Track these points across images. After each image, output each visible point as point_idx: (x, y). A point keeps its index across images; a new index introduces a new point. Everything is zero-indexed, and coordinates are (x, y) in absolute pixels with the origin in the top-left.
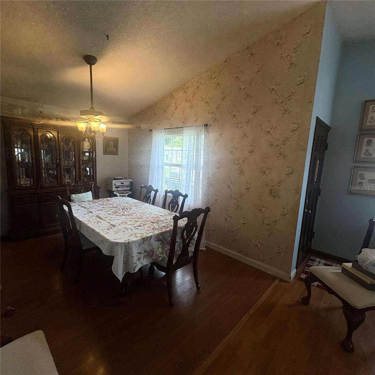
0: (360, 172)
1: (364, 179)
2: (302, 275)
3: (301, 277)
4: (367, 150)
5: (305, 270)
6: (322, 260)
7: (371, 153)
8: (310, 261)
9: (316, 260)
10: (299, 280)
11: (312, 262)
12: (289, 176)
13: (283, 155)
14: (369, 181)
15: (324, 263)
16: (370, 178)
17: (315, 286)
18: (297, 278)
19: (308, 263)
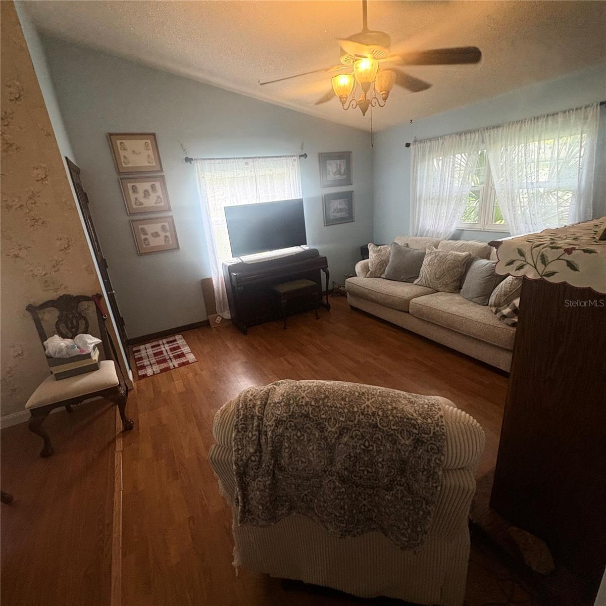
0: (140, 227)
1: (147, 234)
2: (139, 372)
3: (140, 374)
4: (136, 199)
5: (138, 365)
6: (146, 345)
7: (142, 202)
8: (135, 354)
9: (141, 348)
10: (141, 379)
11: (139, 353)
12: (67, 251)
13: (40, 221)
14: (152, 235)
15: (150, 346)
16: (153, 232)
17: (160, 373)
18: (137, 379)
19: (136, 357)
